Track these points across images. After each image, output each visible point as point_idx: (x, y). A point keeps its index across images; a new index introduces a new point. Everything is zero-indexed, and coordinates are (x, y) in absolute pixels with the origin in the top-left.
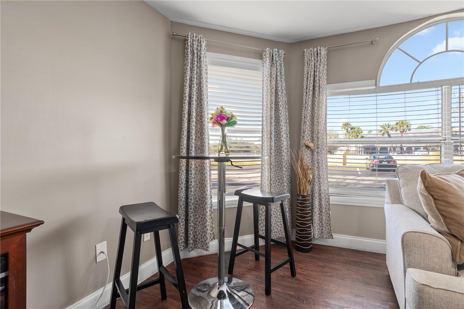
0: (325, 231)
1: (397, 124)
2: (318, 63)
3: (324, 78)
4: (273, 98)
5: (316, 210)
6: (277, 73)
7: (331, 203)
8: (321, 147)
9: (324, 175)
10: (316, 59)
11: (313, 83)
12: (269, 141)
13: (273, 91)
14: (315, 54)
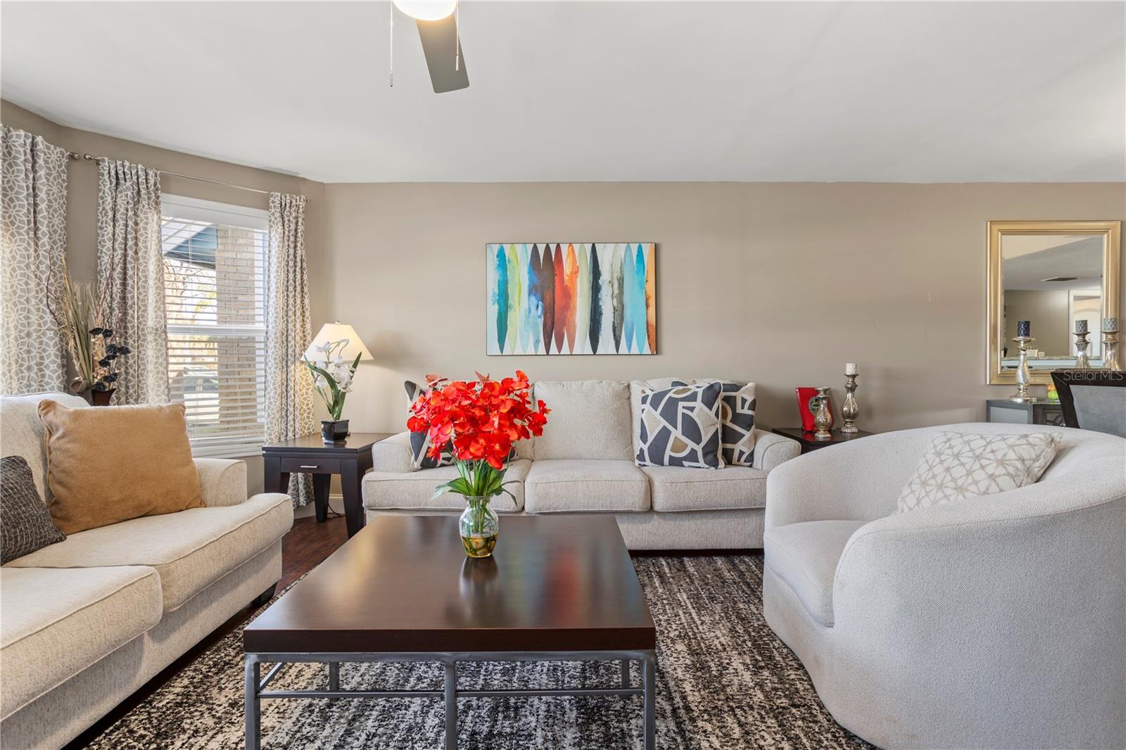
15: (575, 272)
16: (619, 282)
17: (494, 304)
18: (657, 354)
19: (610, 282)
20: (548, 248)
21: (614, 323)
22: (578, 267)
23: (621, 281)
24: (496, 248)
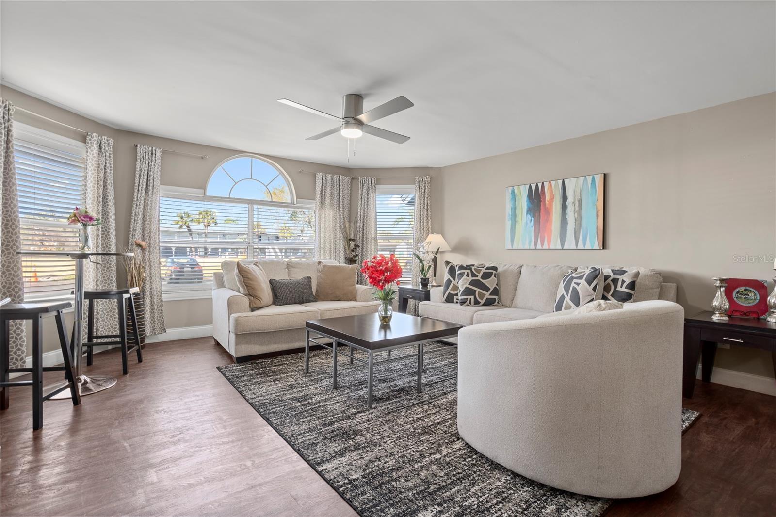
0: (157, 327)
1: (200, 214)
2: (153, 163)
3: (158, 179)
4: (101, 191)
5: (148, 308)
6: (106, 163)
7: (163, 300)
8: (153, 246)
9: (156, 274)
10: (150, 158)
11: (146, 181)
12: (95, 238)
13: (102, 183)
14: (150, 153)
15: (552, 198)
16: (579, 202)
17: (509, 220)
18: (603, 248)
19: (573, 203)
20: (537, 186)
21: (575, 229)
22: (554, 195)
23: (580, 201)
24: (510, 189)
